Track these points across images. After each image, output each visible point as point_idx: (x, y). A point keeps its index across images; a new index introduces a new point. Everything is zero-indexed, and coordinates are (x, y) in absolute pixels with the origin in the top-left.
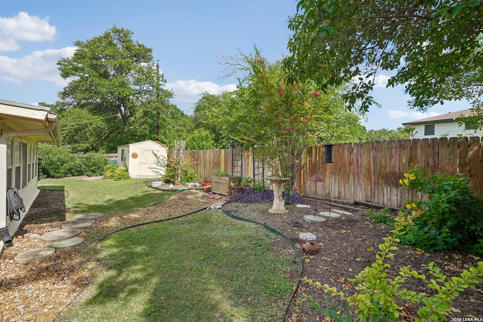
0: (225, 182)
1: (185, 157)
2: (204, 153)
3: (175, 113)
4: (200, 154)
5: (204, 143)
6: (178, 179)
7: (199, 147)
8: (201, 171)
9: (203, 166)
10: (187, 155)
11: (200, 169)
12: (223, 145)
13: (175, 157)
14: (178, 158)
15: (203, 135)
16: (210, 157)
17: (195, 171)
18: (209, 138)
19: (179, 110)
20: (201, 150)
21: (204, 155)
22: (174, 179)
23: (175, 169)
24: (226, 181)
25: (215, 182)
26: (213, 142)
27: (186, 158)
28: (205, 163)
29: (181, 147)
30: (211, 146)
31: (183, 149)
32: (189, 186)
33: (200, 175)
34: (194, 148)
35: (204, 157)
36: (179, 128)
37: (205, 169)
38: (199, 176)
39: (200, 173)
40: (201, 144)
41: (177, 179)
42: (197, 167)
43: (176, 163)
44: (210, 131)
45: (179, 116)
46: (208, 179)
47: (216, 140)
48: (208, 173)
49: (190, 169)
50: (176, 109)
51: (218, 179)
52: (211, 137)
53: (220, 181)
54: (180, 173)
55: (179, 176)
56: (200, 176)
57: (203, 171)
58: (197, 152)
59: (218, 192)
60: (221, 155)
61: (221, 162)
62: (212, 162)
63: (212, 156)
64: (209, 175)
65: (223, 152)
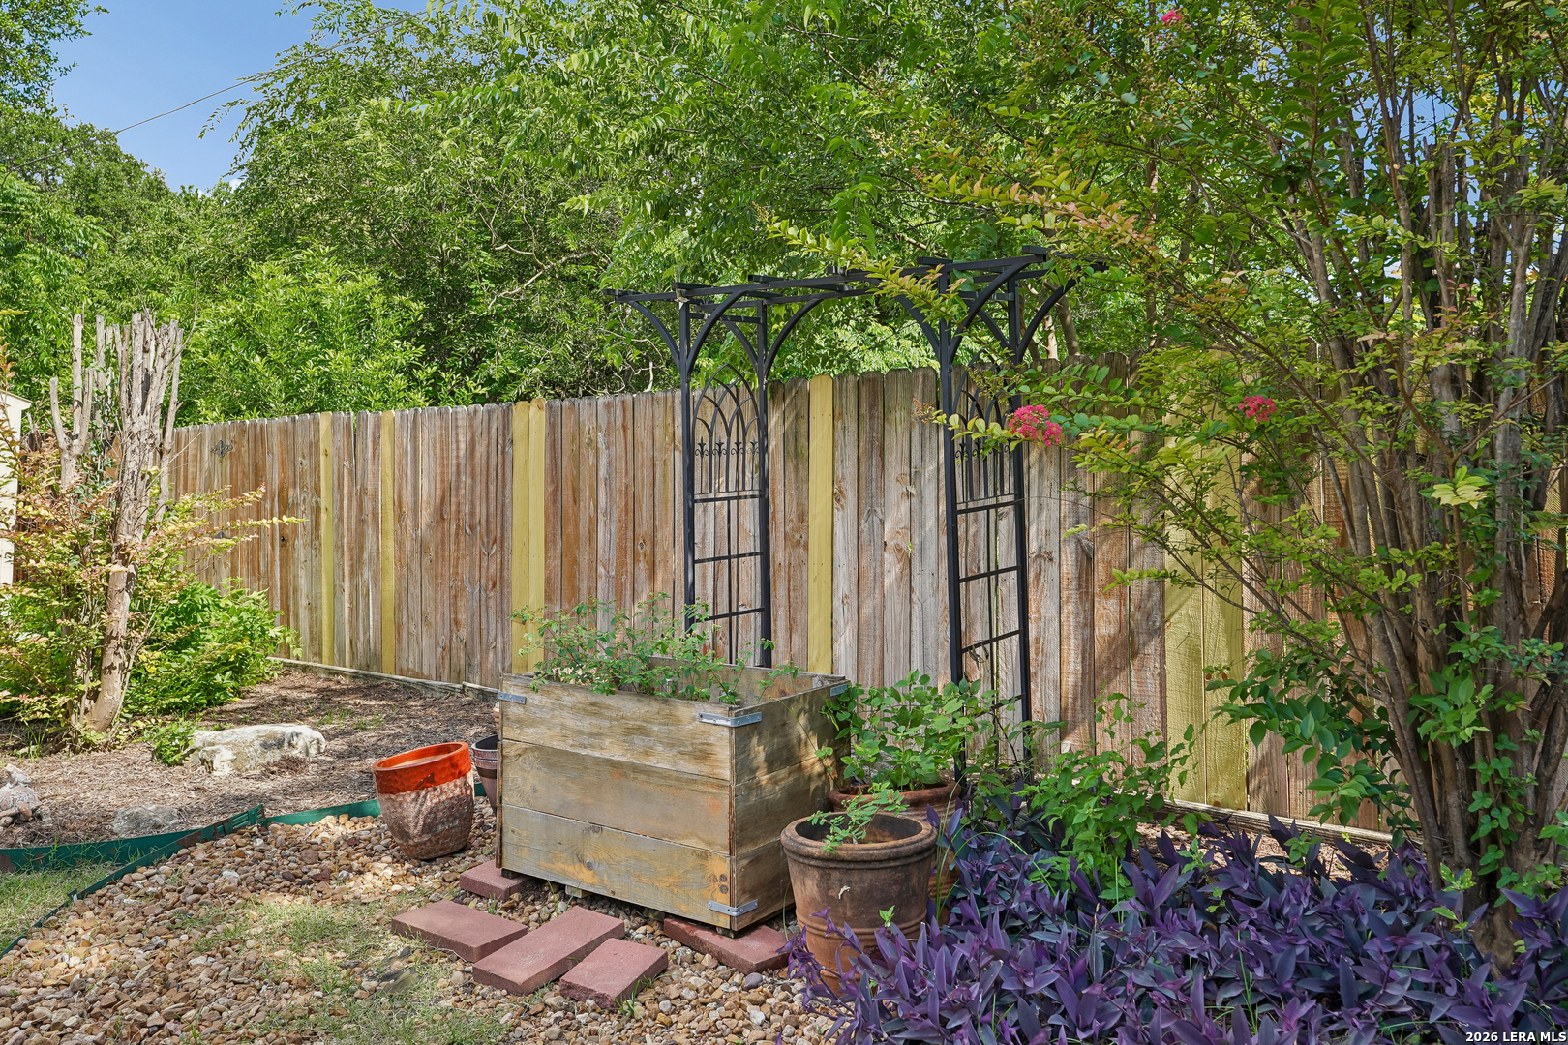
0: (689, 767)
1: (174, 472)
2: (353, 435)
3: (102, 180)
4: (314, 446)
5: (339, 360)
6: (106, 696)
7: (292, 393)
8: (325, 590)
9: (338, 547)
10: (198, 458)
11: (315, 576)
12: (489, 380)
13: (71, 476)
14: (110, 487)
15: (327, 302)
16: (408, 468)
17: (269, 596)
18: (380, 322)
19: (134, 168)
20: (324, 419)
21: (353, 454)
22: (61, 700)
23: (70, 591)
24: (703, 755)
25: (551, 759)
26: (407, 353)
27: (181, 481)
28: (364, 519)
29: (139, 376)
30: (400, 381)
31: (157, 395)
32: (223, 770)
33: (315, 622)
34: (258, 402)
35: (353, 474)
36: (127, 265)
37: (355, 572)
38: (305, 637)
39: (313, 608)
40: (310, 369)
41: (94, 694)
42: (285, 563)
43: (82, 536)
44: (384, 275)
45: (131, 200)
46: (388, 658)
47: (434, 342)
48: (389, 615)
49: (226, 581)
50: (112, 154)
51: (586, 724)
52: (392, 321)
53: (614, 751)
54: (120, 628)
55: (110, 658)
56: (315, 638)
57: (336, 592)
58: (284, 431)
59: (581, 879)
60: (519, 451)
61: (517, 517)
62: (425, 517)
63: (425, 462)
64: (399, 627)
65: (531, 419)
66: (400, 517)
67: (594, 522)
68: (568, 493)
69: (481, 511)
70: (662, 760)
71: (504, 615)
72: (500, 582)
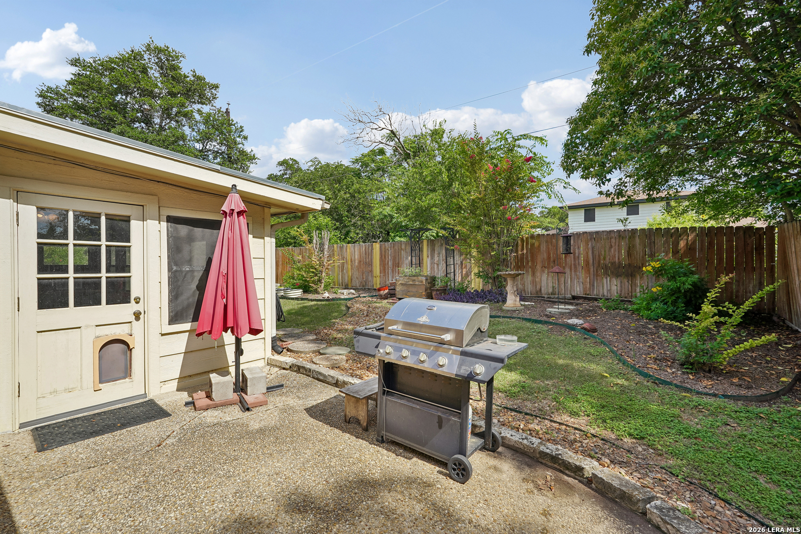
8: (336, 274)
9: (339, 267)
16: (353, 253)
21: (341, 251)
25: (403, 284)
28: (344, 262)
35: (341, 255)
37: (342, 271)
41: (321, 286)
46: (349, 285)
48: (350, 278)
51: (407, 280)
53: (411, 283)
54: (324, 277)
55: (322, 281)
57: (338, 274)
60: (374, 251)
61: (374, 261)
62: (357, 262)
63: (356, 253)
64: (352, 280)
65: (377, 246)
66: (351, 261)
67: (388, 261)
68: (383, 257)
69: (368, 260)
70: (417, 283)
71: (372, 276)
72: (371, 271)
